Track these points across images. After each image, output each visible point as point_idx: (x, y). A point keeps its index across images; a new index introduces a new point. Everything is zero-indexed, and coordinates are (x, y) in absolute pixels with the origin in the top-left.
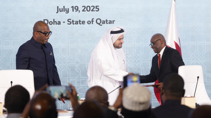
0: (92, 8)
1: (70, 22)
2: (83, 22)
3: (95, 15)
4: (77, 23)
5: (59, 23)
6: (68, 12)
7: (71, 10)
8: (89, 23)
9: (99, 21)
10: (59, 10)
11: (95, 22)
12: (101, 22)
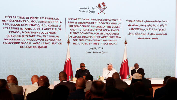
0: (100, 48)
1: (94, 53)
2: (98, 53)
3: (101, 50)
4: (96, 53)
5: (91, 53)
6: (93, 49)
7: (94, 49)
8: (100, 53)
9: (103, 52)
10: (90, 49)
11: (101, 53)
12: (103, 53)
